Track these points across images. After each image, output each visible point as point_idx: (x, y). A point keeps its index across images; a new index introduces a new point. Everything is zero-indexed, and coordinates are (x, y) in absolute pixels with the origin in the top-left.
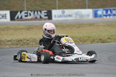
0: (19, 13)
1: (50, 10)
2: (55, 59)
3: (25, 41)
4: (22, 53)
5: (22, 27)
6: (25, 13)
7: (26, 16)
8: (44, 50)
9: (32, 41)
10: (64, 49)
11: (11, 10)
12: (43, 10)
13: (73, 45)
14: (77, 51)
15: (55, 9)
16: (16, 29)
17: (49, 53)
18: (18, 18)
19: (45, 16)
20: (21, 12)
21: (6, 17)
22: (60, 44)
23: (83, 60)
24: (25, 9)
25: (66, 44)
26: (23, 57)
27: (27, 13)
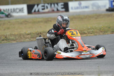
1: (67, 2)
6: (42, 6)
7: (43, 9)
11: (28, 4)
19: (62, 8)
20: (38, 5)
24: (42, 2)
27: (44, 6)
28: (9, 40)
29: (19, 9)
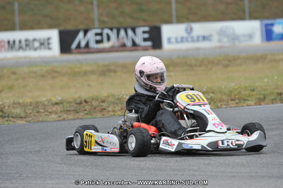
0: (81, 35)
1: (158, 24)
2: (161, 146)
3: (95, 103)
4: (85, 133)
5: (89, 68)
6: (97, 34)
7: (98, 42)
8: (136, 124)
9: (114, 103)
10: (185, 119)
11: (62, 28)
12: (139, 26)
13: (204, 110)
14: (214, 125)
15: (169, 22)
16: (74, 74)
17: (147, 131)
18: (78, 46)
19: (145, 40)
20: (86, 32)
21: (51, 46)
22: (176, 109)
23: (228, 145)
24: (96, 24)
25: (188, 107)
26: (86, 142)
27: (101, 34)
28: (8, 116)
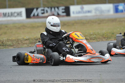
1: (68, 6)
6: (42, 10)
11: (27, 7)
19: (63, 12)
20: (37, 9)
21: (22, 15)
27: (44, 10)
28: (5, 45)
29: (16, 13)
